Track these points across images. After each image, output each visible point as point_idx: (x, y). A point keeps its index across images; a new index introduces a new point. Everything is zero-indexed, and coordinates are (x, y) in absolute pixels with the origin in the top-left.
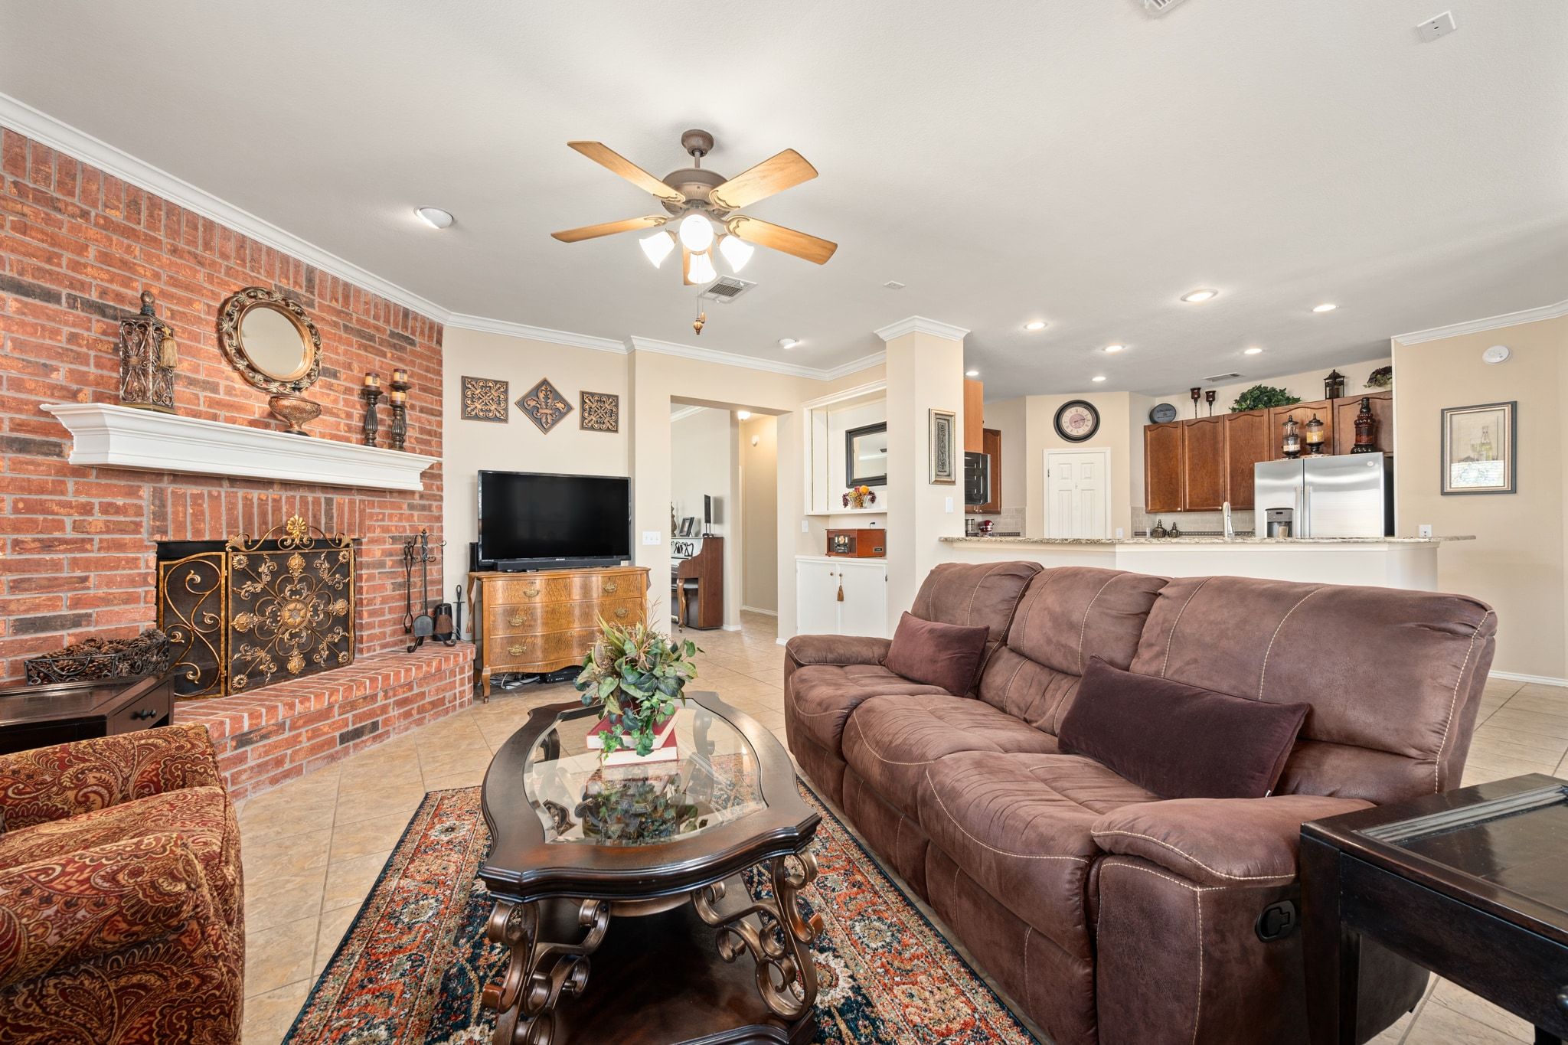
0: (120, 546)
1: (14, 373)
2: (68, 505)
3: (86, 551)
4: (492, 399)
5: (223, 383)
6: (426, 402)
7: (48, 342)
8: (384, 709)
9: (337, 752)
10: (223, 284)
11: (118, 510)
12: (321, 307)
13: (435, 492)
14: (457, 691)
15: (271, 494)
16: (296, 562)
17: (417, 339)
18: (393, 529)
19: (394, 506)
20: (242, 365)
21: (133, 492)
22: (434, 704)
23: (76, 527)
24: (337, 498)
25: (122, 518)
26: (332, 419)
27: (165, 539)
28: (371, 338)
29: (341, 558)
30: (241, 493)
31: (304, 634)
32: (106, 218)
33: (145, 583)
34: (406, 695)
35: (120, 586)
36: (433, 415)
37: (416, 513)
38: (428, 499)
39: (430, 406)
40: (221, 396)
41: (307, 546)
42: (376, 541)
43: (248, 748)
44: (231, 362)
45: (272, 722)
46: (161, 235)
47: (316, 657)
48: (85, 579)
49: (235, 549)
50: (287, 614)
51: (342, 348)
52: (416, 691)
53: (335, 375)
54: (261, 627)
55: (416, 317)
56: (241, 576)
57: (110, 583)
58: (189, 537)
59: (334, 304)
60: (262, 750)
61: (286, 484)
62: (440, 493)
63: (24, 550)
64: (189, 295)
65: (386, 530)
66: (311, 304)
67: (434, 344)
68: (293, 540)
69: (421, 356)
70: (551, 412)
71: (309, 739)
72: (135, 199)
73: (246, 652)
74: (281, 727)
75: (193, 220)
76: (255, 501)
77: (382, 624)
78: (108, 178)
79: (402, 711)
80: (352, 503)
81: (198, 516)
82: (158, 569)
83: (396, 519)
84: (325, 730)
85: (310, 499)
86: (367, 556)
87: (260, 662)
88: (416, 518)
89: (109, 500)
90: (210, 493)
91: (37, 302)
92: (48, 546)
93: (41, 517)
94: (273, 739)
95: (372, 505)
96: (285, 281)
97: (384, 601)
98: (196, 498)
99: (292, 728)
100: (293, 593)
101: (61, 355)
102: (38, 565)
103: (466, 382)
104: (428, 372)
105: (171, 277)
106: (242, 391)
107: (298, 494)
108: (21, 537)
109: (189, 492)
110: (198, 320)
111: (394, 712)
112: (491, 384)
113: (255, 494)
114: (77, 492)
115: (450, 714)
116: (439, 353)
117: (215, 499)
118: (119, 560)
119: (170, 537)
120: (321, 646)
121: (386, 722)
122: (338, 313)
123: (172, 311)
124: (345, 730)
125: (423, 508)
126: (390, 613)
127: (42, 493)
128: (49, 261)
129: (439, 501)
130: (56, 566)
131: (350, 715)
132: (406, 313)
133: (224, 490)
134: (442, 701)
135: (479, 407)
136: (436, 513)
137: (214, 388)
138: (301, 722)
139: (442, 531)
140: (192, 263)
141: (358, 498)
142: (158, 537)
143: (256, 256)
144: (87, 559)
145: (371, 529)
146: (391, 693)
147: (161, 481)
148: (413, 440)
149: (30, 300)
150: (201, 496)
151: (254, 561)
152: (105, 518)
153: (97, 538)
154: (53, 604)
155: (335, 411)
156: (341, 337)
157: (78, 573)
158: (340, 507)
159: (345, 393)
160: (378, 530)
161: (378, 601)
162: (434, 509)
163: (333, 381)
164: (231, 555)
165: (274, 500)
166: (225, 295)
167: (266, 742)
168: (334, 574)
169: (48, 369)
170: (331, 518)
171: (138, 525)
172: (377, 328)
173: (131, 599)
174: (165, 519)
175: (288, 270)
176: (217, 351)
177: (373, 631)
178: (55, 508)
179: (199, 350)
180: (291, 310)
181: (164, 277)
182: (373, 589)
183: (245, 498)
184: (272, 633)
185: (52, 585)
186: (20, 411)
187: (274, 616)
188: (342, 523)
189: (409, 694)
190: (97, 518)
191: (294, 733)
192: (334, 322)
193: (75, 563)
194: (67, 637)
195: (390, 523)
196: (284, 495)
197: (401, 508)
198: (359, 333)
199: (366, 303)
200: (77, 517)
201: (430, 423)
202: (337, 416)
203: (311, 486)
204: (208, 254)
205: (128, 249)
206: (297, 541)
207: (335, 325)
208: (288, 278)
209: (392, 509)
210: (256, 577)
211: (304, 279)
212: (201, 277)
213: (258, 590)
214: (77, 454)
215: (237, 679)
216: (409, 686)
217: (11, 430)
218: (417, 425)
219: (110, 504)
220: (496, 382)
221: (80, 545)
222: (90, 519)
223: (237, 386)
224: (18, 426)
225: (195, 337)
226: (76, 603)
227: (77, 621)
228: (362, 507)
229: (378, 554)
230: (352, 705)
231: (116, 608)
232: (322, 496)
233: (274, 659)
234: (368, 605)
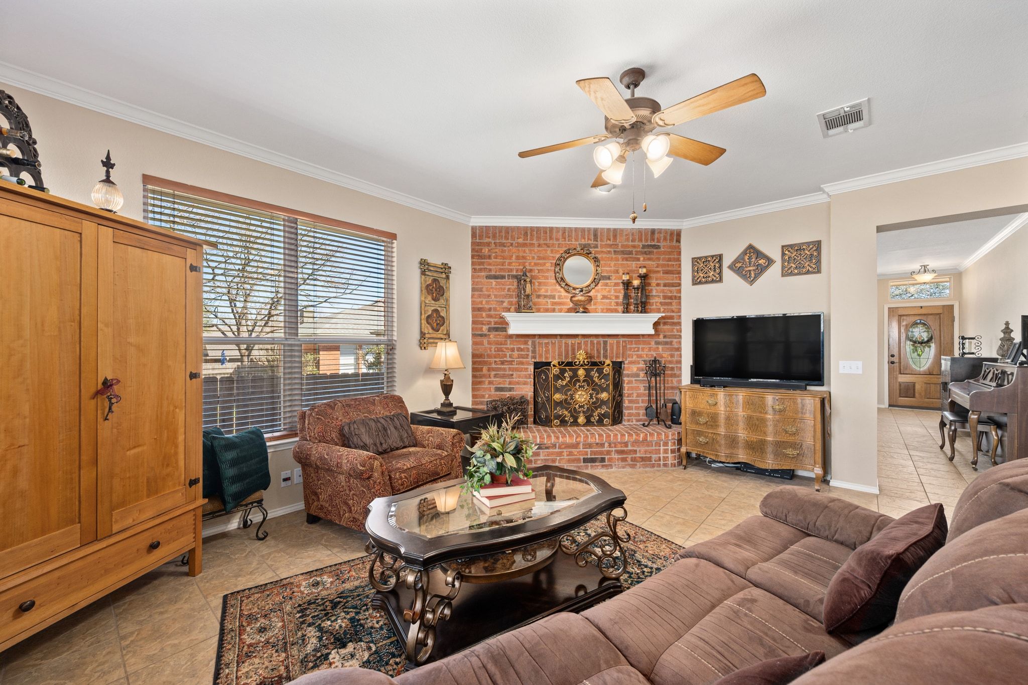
0: (522, 363)
1: (494, 306)
2: (507, 349)
3: (512, 365)
4: (710, 269)
5: (557, 294)
6: (668, 280)
7: (503, 293)
8: (609, 453)
9: (582, 466)
10: (557, 252)
11: (522, 350)
12: (602, 246)
13: (676, 333)
14: (662, 456)
15: (577, 340)
16: (581, 372)
17: (661, 244)
18: (645, 356)
19: (645, 343)
20: (563, 284)
21: (526, 343)
22: (643, 459)
23: (510, 356)
24: (610, 341)
25: (523, 353)
26: (608, 301)
27: (535, 361)
28: (631, 253)
29: (604, 371)
30: (564, 341)
31: (586, 407)
32: (517, 243)
33: (530, 378)
34: (622, 449)
35: (522, 378)
36: (673, 286)
37: (660, 347)
38: (669, 338)
39: (672, 282)
40: (557, 300)
41: (587, 365)
42: (633, 363)
43: (541, 451)
44: (560, 285)
45: (549, 442)
46: (535, 242)
47: (592, 420)
48: (512, 375)
49: (554, 366)
50: (577, 396)
51: (613, 263)
52: (630, 448)
53: (609, 278)
54: (566, 400)
55: (660, 231)
56: (557, 377)
57: (519, 377)
58: (544, 360)
59: (609, 242)
60: (546, 453)
61: (584, 336)
62: (679, 334)
63: (497, 364)
64: (544, 261)
65: (639, 356)
66: (596, 246)
67: (674, 243)
68: (580, 362)
69: (664, 253)
70: (754, 268)
71: (567, 455)
72: (527, 232)
73: (560, 411)
74: (554, 446)
75: (545, 229)
76: (570, 344)
77: (637, 408)
78: (518, 228)
79: (620, 456)
80: (618, 343)
81: (547, 352)
82: (534, 372)
83: (647, 350)
84: (575, 454)
85: (595, 342)
86: (628, 370)
87: (565, 416)
88: (660, 349)
89: (519, 346)
90: (551, 341)
91: (500, 280)
92: (502, 363)
93: (501, 353)
94: (551, 450)
95: (631, 343)
96: (583, 240)
97: (638, 395)
98: (547, 344)
99: (560, 448)
100: (580, 387)
101: (505, 297)
102: (500, 369)
103: (695, 260)
104: (670, 261)
105: (538, 257)
106: (565, 296)
107: (589, 340)
108: (496, 360)
109: (544, 341)
110: (548, 270)
111: (615, 456)
112: (709, 259)
113: (570, 341)
114: (510, 344)
115: (656, 468)
116: (679, 248)
117: (553, 344)
118: (522, 368)
119: (537, 360)
120: (594, 414)
121: (610, 460)
122: (610, 246)
123: (538, 270)
124: (586, 457)
125: (666, 343)
126: (642, 403)
127: (501, 345)
128: (503, 265)
129: (678, 338)
130: (504, 369)
131: (589, 450)
132: (653, 231)
133: (557, 341)
134: (650, 459)
135: (702, 275)
136: (676, 346)
137: (554, 297)
138: (563, 446)
139: (681, 357)
140: (545, 248)
141: (621, 340)
142: (533, 360)
143: (570, 234)
144: (513, 368)
145: (631, 356)
146: (613, 445)
147: (535, 338)
148: (658, 304)
149: (498, 280)
150: (548, 343)
151: (563, 372)
152: (518, 353)
153: (516, 360)
154: (504, 383)
155: (609, 296)
156: (612, 258)
157: (511, 373)
158: (612, 345)
159: (615, 286)
160: (635, 357)
161: (635, 395)
162: (674, 343)
163: (608, 281)
164: (553, 368)
165: (578, 343)
166: (558, 256)
167: (548, 450)
168: (601, 379)
169: (503, 302)
170: (607, 351)
171: (528, 355)
172: (634, 247)
173: (525, 383)
174: (535, 353)
175: (585, 235)
176: (555, 281)
177: (631, 411)
178: (505, 350)
179: (548, 283)
180: (585, 252)
181: (536, 257)
182: (632, 389)
183: (566, 343)
184: (570, 404)
185: (504, 376)
186: (495, 318)
187: (572, 396)
188: (612, 353)
189: (625, 449)
190: (516, 353)
191: (560, 450)
192: (609, 251)
193: (510, 369)
194: (508, 394)
195: (642, 353)
196: (583, 340)
197: (650, 344)
198: (623, 253)
199: (626, 235)
200: (510, 353)
201: (671, 292)
202: (610, 299)
203: (597, 336)
204: (551, 242)
205: (524, 252)
206: (581, 363)
207: (609, 252)
208: (585, 239)
209: (643, 345)
210: (563, 379)
211: (592, 236)
212: (549, 252)
213: (564, 384)
214: (512, 330)
215: (555, 421)
216: (626, 444)
217: (494, 324)
218: (661, 294)
219: (519, 348)
220: (712, 256)
221: (511, 362)
222: (514, 353)
223: (562, 294)
224: (496, 323)
225: (547, 278)
226: (510, 383)
227: (510, 390)
228: (624, 344)
229: (635, 370)
230: (590, 446)
231: (521, 386)
232: (601, 340)
233: (572, 416)
234: (628, 397)
